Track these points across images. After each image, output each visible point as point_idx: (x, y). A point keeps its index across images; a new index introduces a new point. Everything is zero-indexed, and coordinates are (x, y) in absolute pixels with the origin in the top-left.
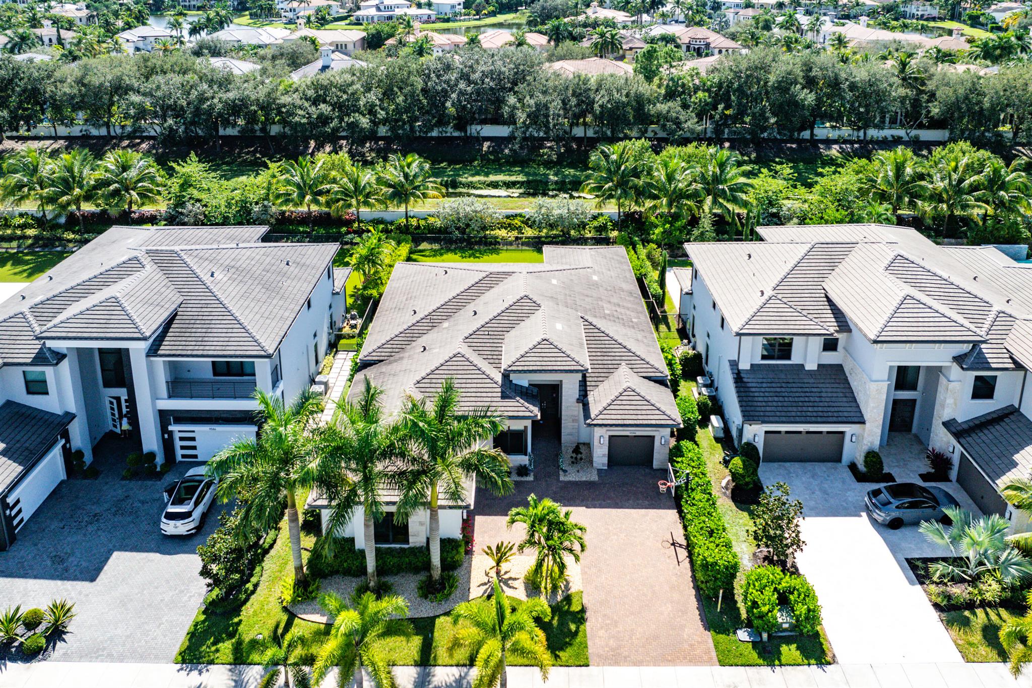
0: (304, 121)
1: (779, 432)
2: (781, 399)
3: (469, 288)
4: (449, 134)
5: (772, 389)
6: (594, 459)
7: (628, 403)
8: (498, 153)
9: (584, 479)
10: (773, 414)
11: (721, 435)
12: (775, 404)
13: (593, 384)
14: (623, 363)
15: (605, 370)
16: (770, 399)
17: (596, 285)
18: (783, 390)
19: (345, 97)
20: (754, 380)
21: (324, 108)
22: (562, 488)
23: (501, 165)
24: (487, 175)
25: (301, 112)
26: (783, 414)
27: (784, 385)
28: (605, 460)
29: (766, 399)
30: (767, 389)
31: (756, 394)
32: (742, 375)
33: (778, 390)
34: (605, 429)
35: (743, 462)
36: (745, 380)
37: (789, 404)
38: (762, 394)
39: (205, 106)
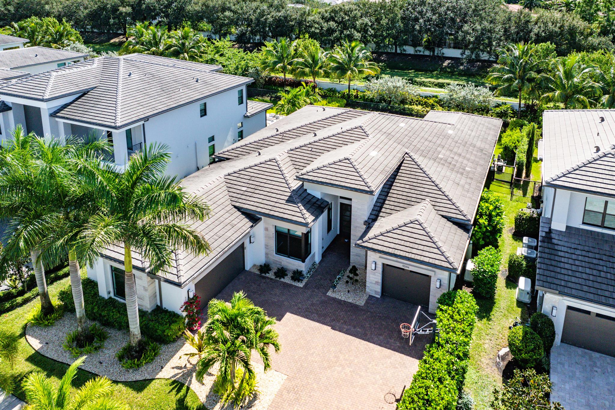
0: (318, 31)
1: (588, 313)
2: (595, 272)
3: (326, 119)
4: (421, 53)
5: (587, 259)
6: (368, 284)
7: (409, 234)
8: (455, 68)
9: (350, 301)
10: (578, 287)
11: (527, 299)
12: (584, 276)
13: (388, 211)
14: (428, 199)
15: (406, 202)
16: (580, 269)
17: (448, 137)
18: (601, 263)
19: (347, 18)
20: (566, 244)
21: (332, 24)
22: (323, 302)
23: (453, 75)
24: (438, 78)
25: (316, 26)
26: (592, 290)
27: (604, 258)
28: (379, 288)
29: (574, 268)
30: (580, 258)
31: (563, 260)
32: (553, 235)
33: (595, 261)
34: (379, 255)
35: (525, 333)
36: (555, 241)
37: (605, 281)
38: (571, 261)
39: (262, 19)
